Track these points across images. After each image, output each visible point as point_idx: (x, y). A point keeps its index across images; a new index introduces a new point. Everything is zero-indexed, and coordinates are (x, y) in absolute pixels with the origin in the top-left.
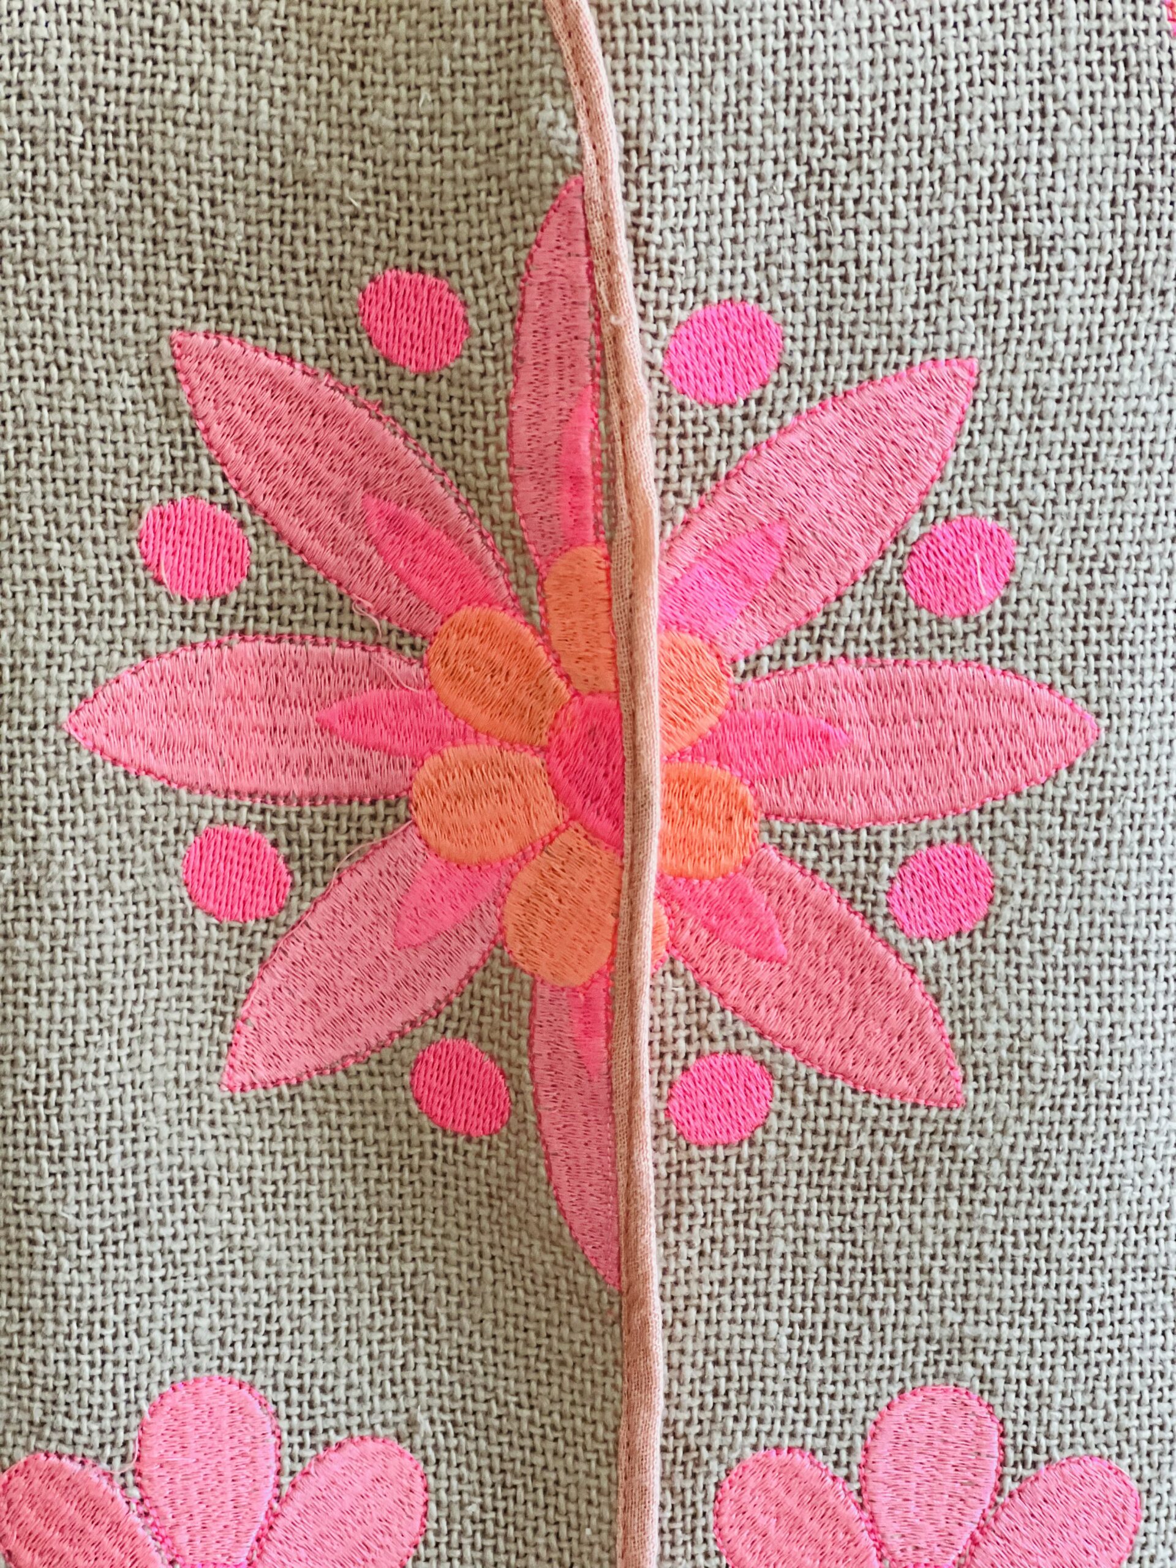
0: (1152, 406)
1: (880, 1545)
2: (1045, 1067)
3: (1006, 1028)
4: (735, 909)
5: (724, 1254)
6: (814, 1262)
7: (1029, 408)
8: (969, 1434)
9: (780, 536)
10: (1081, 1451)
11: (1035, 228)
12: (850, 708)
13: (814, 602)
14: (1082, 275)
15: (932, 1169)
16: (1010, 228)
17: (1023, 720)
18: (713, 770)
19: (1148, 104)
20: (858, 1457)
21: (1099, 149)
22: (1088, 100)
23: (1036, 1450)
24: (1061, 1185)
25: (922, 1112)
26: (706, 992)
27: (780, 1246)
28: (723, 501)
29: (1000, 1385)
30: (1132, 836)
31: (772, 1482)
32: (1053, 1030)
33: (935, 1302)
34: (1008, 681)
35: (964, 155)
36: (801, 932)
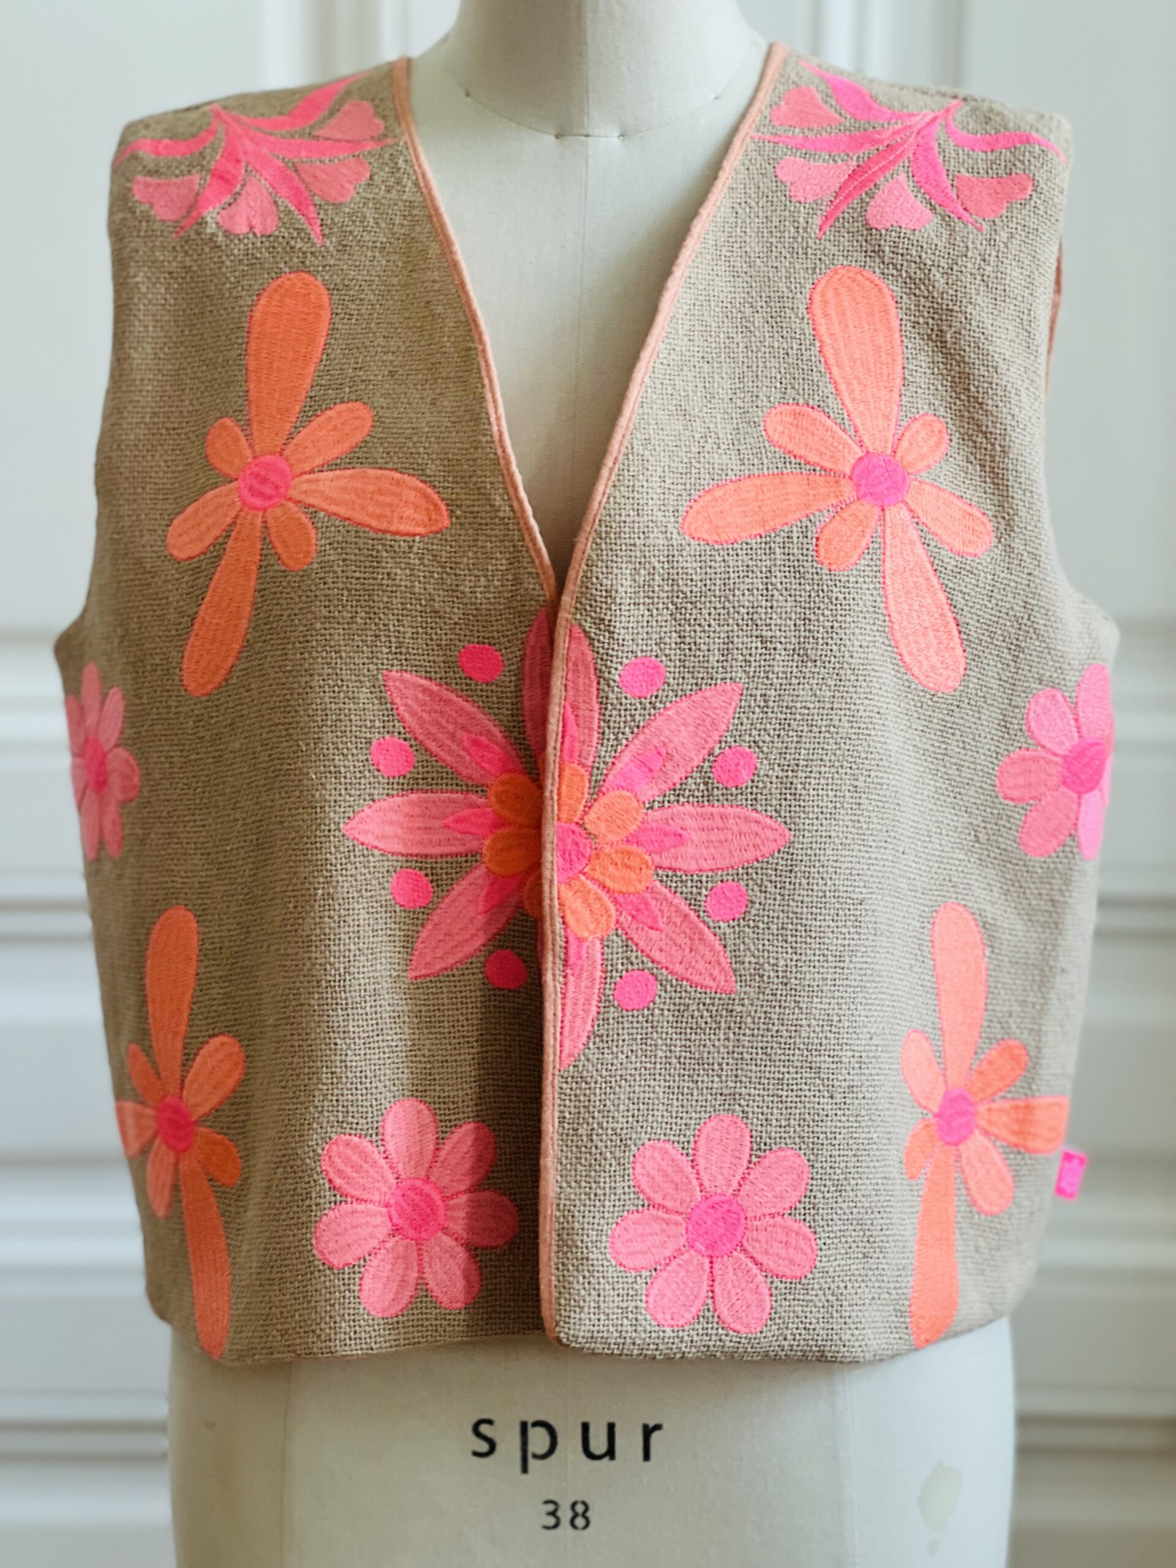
0: (812, 706)
1: (701, 1185)
2: (769, 977)
3: (753, 960)
4: (642, 907)
5: (636, 1057)
6: (674, 1061)
7: (762, 704)
8: (738, 1137)
9: (663, 751)
10: (783, 1145)
11: (764, 633)
12: (690, 823)
13: (677, 780)
14: (783, 652)
15: (723, 1020)
16: (755, 633)
17: (760, 830)
18: (634, 848)
19: (808, 588)
20: (692, 1145)
21: (789, 604)
22: (784, 585)
23: (765, 1144)
24: (775, 1028)
25: (718, 995)
26: (630, 943)
27: (660, 1054)
28: (641, 737)
29: (750, 1115)
30: (804, 881)
31: (656, 1155)
32: (772, 961)
33: (724, 1078)
34: (754, 814)
35: (736, 604)
36: (669, 917)
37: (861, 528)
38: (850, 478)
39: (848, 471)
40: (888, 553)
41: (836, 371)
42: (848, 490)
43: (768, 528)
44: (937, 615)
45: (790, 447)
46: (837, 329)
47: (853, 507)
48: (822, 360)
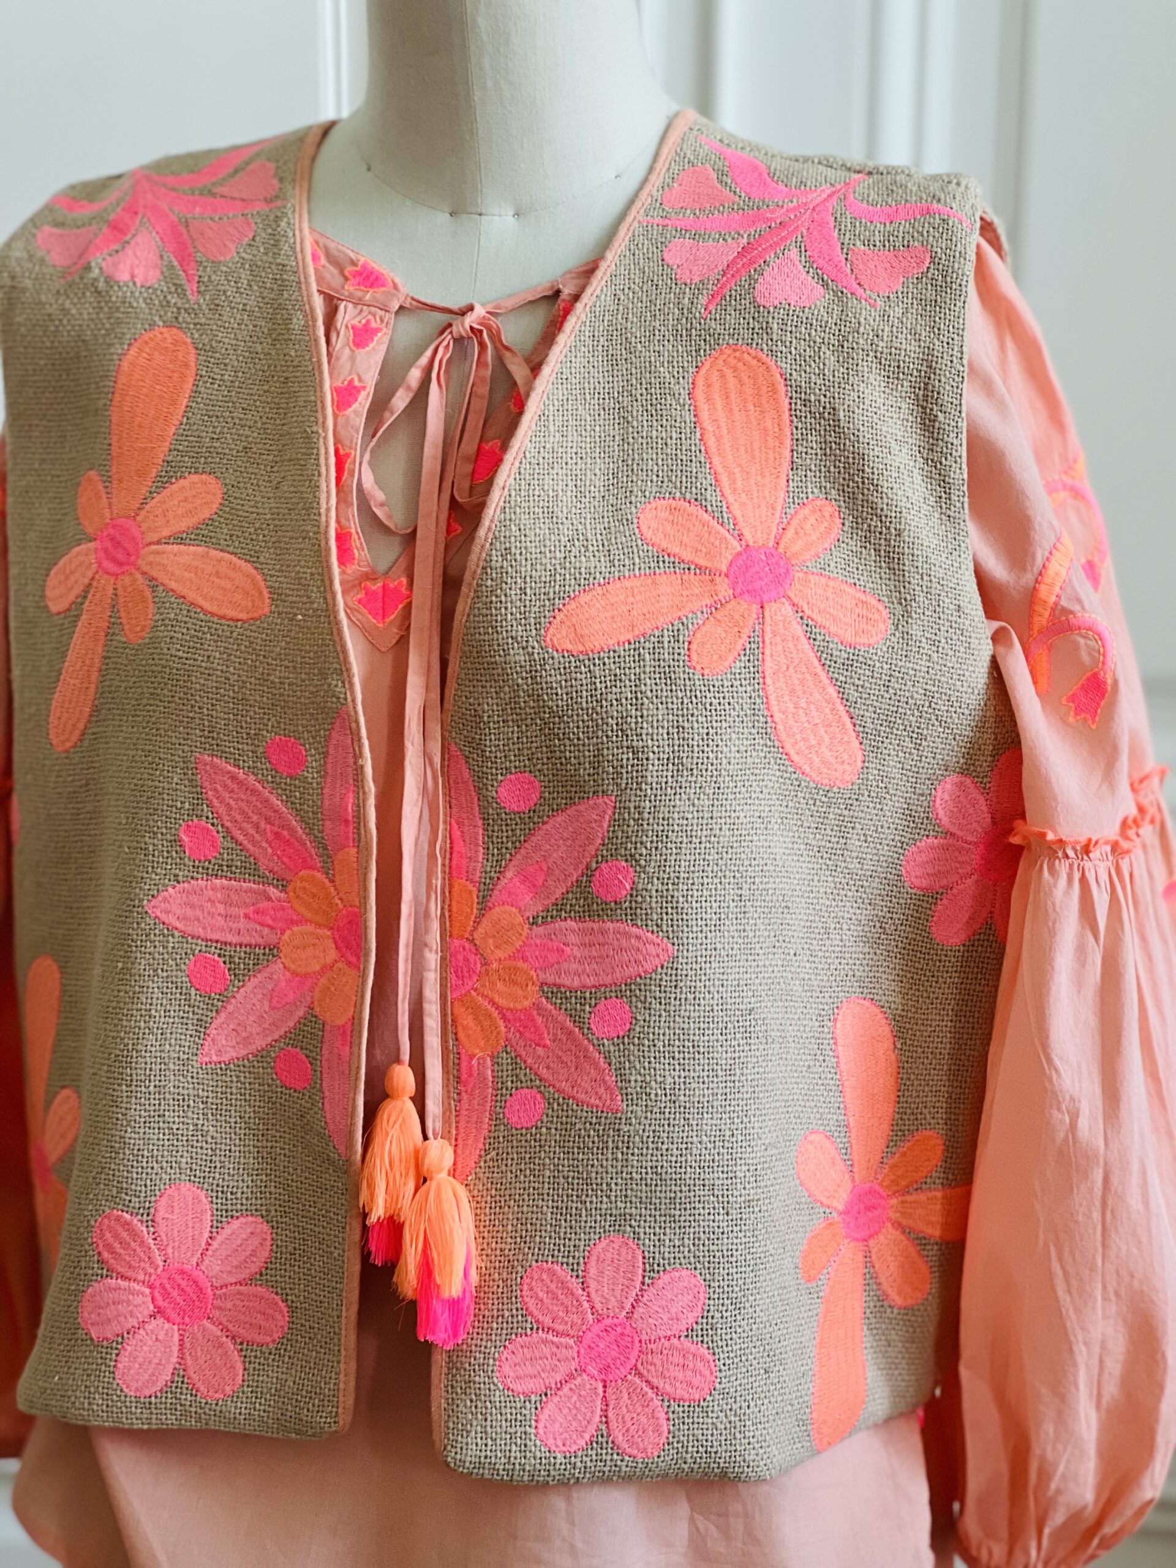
0: (690, 816)
1: (593, 1308)
2: (656, 1095)
3: (639, 1078)
4: (530, 1024)
5: (525, 1176)
6: (562, 1180)
7: (637, 816)
8: (630, 1258)
10: (678, 1266)
11: (635, 743)
12: (572, 939)
13: (558, 895)
14: (656, 762)
15: (610, 1140)
16: (625, 744)
17: (641, 946)
18: (520, 964)
19: (680, 694)
20: (582, 1267)
21: (660, 712)
22: (655, 693)
23: (658, 1265)
24: (665, 1147)
25: (605, 1115)
26: (518, 1060)
27: (547, 1173)
28: (523, 852)
29: (642, 1236)
30: (690, 997)
31: (545, 1276)
32: (659, 1079)
33: (613, 1198)
34: (634, 929)
35: (604, 715)
36: (555, 1035)
37: (736, 629)
38: (727, 576)
39: (724, 569)
40: (767, 652)
41: (716, 461)
42: (724, 590)
43: (637, 632)
44: (827, 711)
45: (664, 545)
46: (721, 415)
47: (729, 606)
48: (703, 449)
